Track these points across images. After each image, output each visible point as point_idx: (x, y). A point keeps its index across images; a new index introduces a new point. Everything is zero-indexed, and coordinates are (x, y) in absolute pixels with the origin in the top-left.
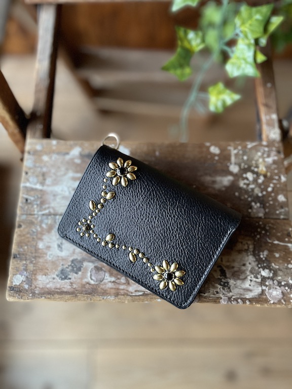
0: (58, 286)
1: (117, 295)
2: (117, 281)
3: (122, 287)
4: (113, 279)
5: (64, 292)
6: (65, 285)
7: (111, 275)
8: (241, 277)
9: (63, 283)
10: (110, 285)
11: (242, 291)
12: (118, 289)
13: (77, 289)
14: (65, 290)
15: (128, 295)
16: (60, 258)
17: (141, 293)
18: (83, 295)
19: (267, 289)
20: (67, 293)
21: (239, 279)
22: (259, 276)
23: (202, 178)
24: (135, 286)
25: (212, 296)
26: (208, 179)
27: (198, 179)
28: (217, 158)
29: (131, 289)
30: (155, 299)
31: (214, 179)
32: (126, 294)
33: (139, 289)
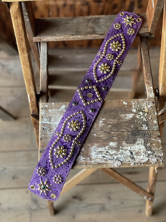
1: (86, 164)
2: (86, 159)
3: (88, 161)
4: (84, 158)
7: (83, 157)
8: (139, 155)
10: (83, 161)
11: (140, 160)
12: (87, 162)
15: (91, 164)
17: (97, 163)
19: (150, 159)
21: (138, 155)
22: (147, 154)
23: (120, 115)
24: (94, 161)
25: (127, 162)
26: (123, 115)
27: (119, 115)
28: (126, 106)
29: (92, 162)
30: (103, 165)
31: (125, 115)
32: (90, 164)
33: (96, 162)
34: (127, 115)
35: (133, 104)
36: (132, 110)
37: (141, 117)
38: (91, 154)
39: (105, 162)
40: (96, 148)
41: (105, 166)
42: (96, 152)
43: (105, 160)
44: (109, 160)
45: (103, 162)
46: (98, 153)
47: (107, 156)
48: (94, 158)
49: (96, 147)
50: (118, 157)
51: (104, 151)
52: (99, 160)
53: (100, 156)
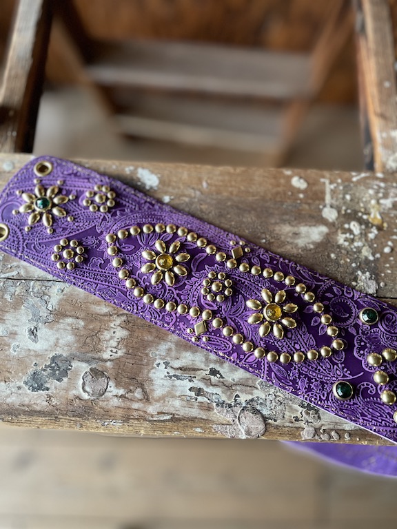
0: (26, 401)
1: (126, 419)
2: (129, 395)
3: (135, 406)
4: (121, 392)
5: (36, 412)
6: (38, 400)
7: (118, 385)
9: (35, 397)
10: (116, 402)
12: (128, 409)
13: (58, 407)
14: (38, 408)
15: (145, 420)
16: (32, 353)
17: (168, 417)
18: (68, 417)
20: (40, 413)
23: (277, 228)
24: (158, 405)
25: (287, 424)
26: (286, 229)
27: (271, 228)
28: (301, 196)
29: (151, 409)
30: (192, 427)
31: (295, 229)
32: (142, 418)
33: (165, 409)
34: (303, 229)
35: (329, 187)
36: (320, 211)
37: (353, 241)
38: (150, 375)
39: (202, 412)
40: (173, 354)
41: (198, 430)
42: (169, 370)
43: (201, 406)
44: (219, 408)
45: (195, 412)
46: (178, 373)
47: (210, 390)
48: (158, 392)
49: (173, 347)
50: (254, 396)
51: (202, 366)
52: (177, 403)
53: (184, 386)
